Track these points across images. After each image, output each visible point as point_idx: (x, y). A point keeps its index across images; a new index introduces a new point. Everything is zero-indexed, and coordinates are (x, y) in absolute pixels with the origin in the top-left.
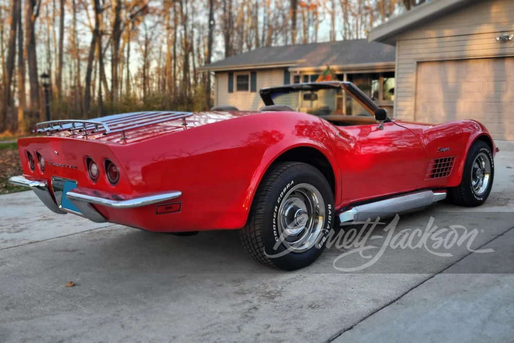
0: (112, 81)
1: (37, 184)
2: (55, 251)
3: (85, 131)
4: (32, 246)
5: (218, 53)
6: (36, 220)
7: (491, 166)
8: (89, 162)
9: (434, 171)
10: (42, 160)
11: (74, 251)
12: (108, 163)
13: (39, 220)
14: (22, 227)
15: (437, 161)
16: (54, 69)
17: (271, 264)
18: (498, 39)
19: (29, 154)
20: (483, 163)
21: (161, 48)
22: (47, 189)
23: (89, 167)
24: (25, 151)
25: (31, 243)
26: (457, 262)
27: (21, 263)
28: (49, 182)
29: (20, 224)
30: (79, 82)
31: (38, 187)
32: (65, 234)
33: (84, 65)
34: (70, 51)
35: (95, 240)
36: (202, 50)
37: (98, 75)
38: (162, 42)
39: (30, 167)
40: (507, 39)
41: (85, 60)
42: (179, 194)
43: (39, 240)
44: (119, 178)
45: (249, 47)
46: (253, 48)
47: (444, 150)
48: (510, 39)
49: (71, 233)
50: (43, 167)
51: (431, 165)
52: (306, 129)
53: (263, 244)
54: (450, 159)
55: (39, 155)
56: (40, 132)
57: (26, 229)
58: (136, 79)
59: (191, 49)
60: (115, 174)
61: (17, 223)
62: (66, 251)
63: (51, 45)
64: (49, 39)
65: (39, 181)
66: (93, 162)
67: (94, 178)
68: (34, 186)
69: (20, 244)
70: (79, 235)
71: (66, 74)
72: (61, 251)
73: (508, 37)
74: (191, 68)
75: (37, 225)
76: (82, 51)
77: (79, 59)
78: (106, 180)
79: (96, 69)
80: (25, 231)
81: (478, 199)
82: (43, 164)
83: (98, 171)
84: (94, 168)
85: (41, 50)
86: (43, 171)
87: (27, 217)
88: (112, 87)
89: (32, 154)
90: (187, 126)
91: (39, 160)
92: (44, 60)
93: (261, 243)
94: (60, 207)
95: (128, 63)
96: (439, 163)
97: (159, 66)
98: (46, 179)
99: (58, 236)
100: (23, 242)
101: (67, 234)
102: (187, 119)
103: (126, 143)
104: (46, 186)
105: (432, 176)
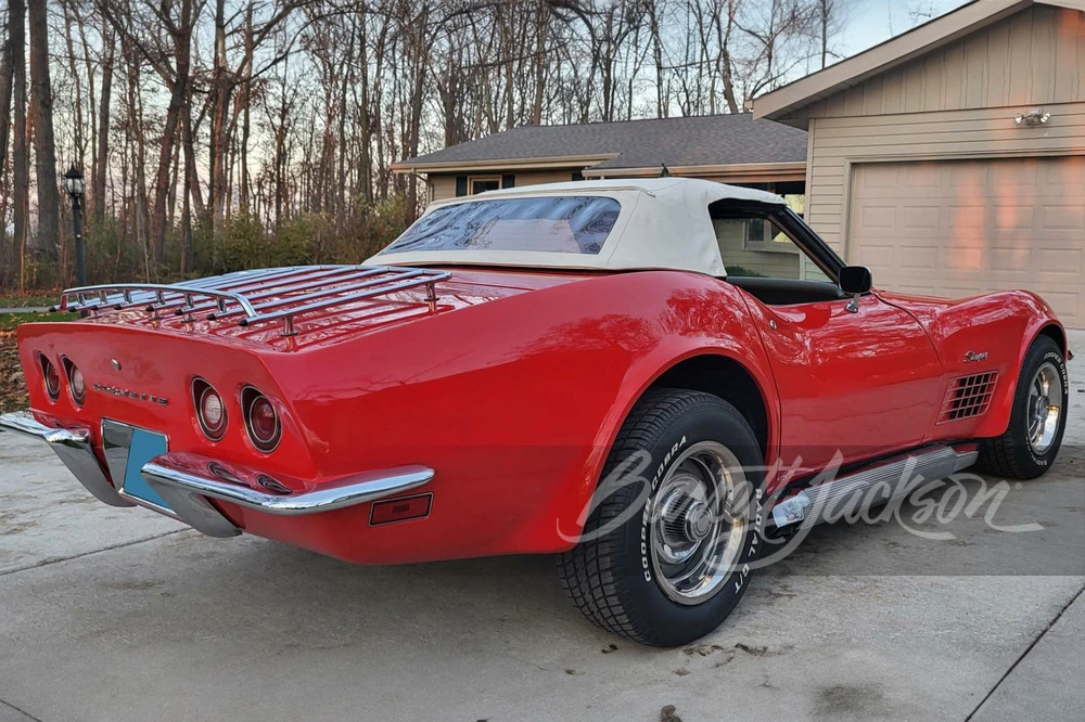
0: (211, 187)
1: (63, 435)
2: (105, 586)
3: (189, 313)
4: (46, 573)
5: (431, 135)
6: (54, 503)
7: (1063, 391)
8: (201, 389)
9: (956, 404)
10: (79, 377)
11: (147, 585)
12: (250, 394)
13: (61, 502)
14: (22, 519)
15: (962, 382)
16: (88, 160)
17: (633, 633)
18: (1019, 120)
19: (45, 360)
20: (1046, 386)
21: (312, 122)
22: (88, 446)
23: (200, 405)
24: (34, 352)
25: (45, 563)
26: (1052, 624)
27: (20, 618)
28: (95, 431)
29: (17, 511)
30: (143, 187)
31: (66, 442)
32: (125, 541)
33: (153, 153)
34: (123, 126)
35: (196, 557)
36: (398, 129)
37: (182, 175)
38: (316, 109)
39: (46, 391)
40: (1036, 120)
41: (155, 142)
42: (428, 474)
43: (62, 555)
44: (279, 434)
45: (494, 126)
46: (502, 128)
47: (977, 357)
48: (1042, 120)
49: (139, 537)
50: (80, 395)
51: (951, 390)
52: (693, 310)
53: (616, 588)
54: (987, 376)
55: (69, 366)
56: (73, 310)
57: (33, 524)
58: (260, 186)
59: (376, 127)
60: (270, 423)
61: (10, 509)
62: (129, 585)
63: (84, 112)
64: (79, 100)
65: (70, 428)
66: (212, 392)
67: (213, 431)
68: (57, 442)
69: (18, 566)
70: (157, 542)
71: (114, 172)
72: (118, 586)
73: (1039, 117)
74: (375, 165)
75: (57, 514)
76: (149, 126)
77: (142, 142)
78: (245, 437)
79: (177, 163)
80: (30, 531)
81: (1039, 462)
82: (80, 387)
83: (224, 412)
84: (214, 405)
85: (62, 121)
86: (80, 402)
87: (33, 494)
88: (211, 199)
89: (53, 360)
90: (438, 303)
91: (71, 378)
92: (69, 142)
93: (612, 587)
94: (121, 491)
95: (245, 151)
96: (967, 386)
97: (308, 159)
98: (87, 423)
99: (109, 545)
100: (24, 562)
101: (130, 539)
102: (437, 286)
103: (297, 348)
104: (86, 441)
105: (952, 415)
